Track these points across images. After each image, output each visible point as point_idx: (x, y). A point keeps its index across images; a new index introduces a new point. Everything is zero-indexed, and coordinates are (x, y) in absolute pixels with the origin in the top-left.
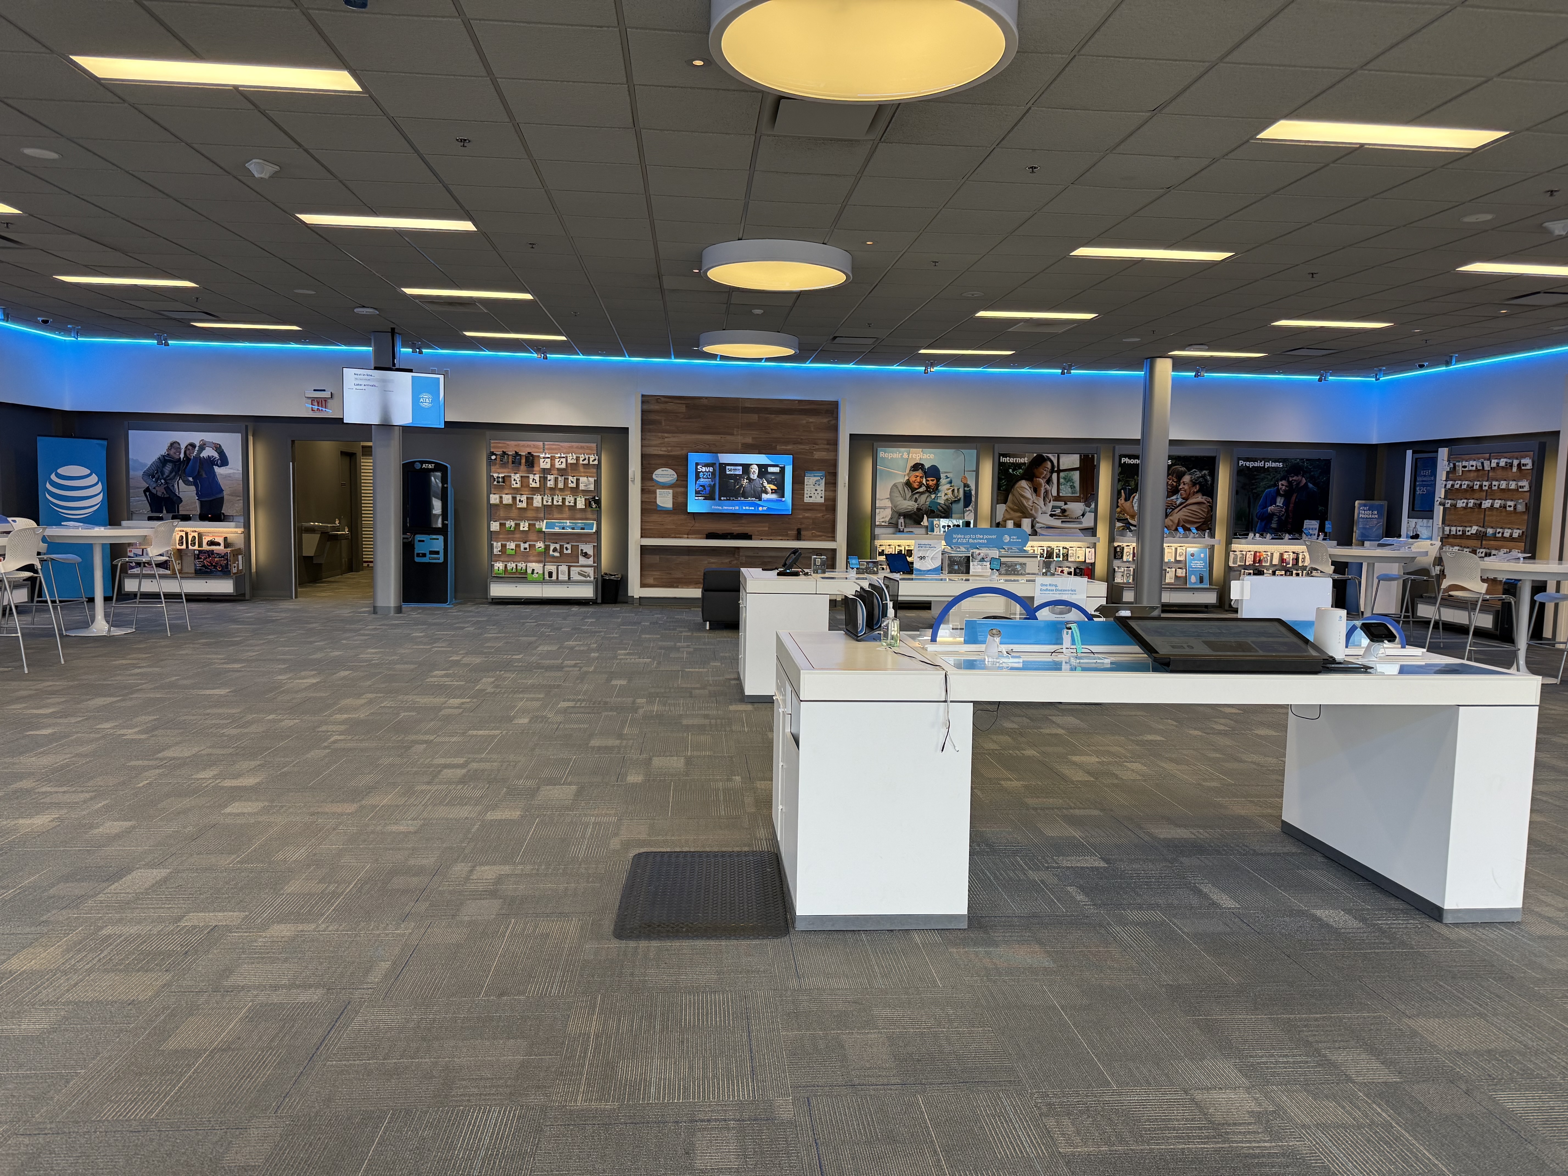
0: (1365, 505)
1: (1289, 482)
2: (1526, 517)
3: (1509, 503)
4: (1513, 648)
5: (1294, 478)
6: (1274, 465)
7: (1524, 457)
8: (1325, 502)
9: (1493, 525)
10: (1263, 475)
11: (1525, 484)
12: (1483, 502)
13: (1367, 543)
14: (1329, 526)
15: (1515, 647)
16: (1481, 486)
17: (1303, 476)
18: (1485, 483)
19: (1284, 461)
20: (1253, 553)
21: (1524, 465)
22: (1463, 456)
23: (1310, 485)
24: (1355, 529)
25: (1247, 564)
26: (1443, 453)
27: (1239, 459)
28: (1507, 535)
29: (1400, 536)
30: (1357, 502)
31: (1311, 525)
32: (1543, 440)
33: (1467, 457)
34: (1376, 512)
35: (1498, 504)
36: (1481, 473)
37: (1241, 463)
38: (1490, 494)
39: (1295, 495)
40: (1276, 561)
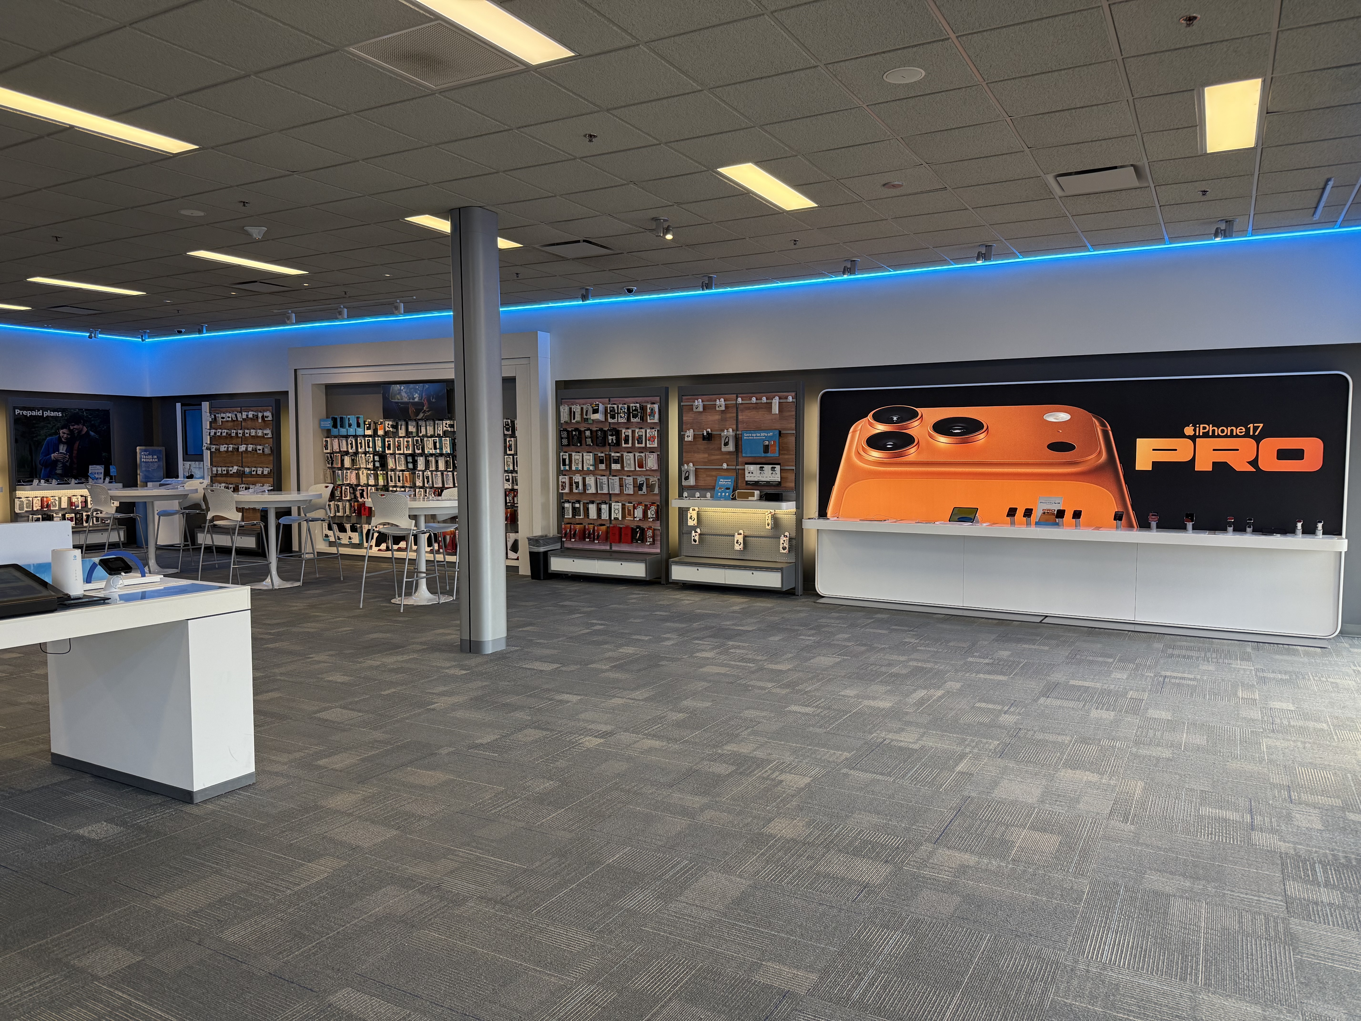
0: (145, 451)
1: (69, 429)
2: (272, 458)
3: (259, 447)
4: (266, 563)
5: (75, 427)
6: (52, 414)
7: (265, 411)
8: (108, 449)
9: (249, 465)
10: (42, 423)
11: (268, 431)
12: (240, 446)
13: (150, 484)
14: (113, 470)
15: (267, 560)
16: (237, 434)
17: (84, 425)
18: (239, 431)
19: (63, 410)
20: (40, 499)
21: (267, 417)
22: (221, 409)
23: (92, 433)
24: (138, 472)
25: (35, 509)
26: (206, 405)
27: (15, 408)
28: (260, 472)
29: (177, 477)
30: (138, 448)
31: (96, 470)
32: (278, 397)
33: (224, 410)
34: (156, 457)
35: (250, 448)
36: (236, 423)
37: (17, 411)
38: (244, 440)
39: (78, 443)
40: (64, 505)
